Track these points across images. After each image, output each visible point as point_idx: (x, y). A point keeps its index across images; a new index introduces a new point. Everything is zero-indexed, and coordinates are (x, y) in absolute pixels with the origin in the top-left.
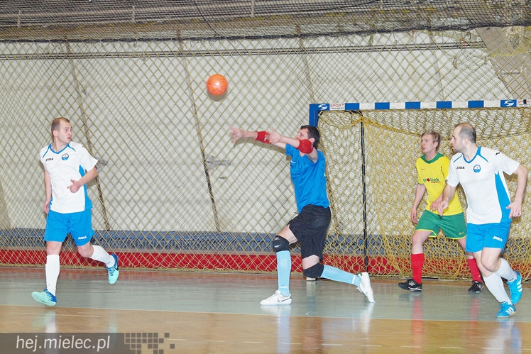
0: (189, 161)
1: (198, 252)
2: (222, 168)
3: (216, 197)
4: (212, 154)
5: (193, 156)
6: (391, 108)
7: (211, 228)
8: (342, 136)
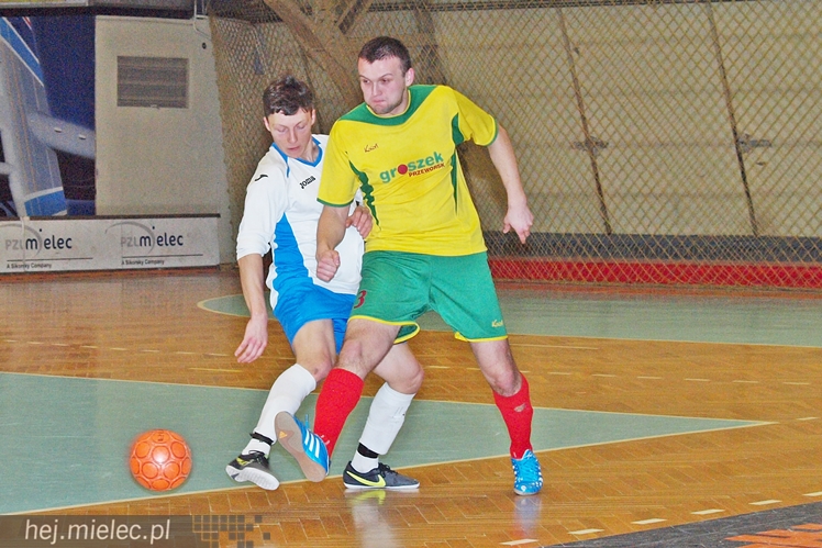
0: (715, 142)
1: (728, 262)
2: (759, 150)
3: (752, 189)
4: (746, 132)
5: (721, 135)
7: (746, 231)
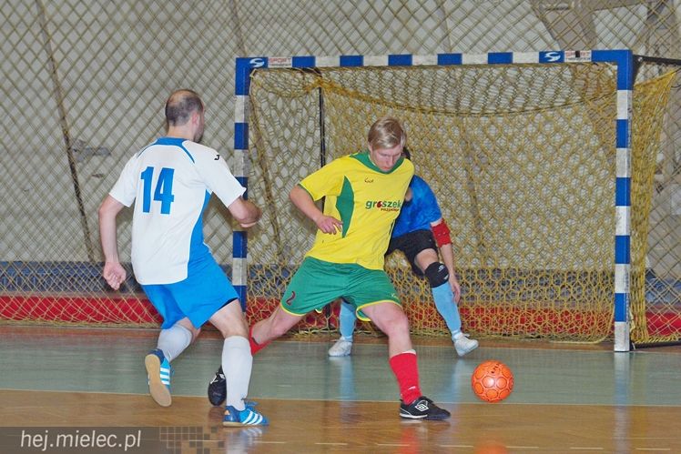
0: (44, 149)
1: (61, 294)
2: (96, 160)
4: (80, 138)
5: (51, 141)
6: (365, 64)
7: (81, 257)
8: (287, 110)
